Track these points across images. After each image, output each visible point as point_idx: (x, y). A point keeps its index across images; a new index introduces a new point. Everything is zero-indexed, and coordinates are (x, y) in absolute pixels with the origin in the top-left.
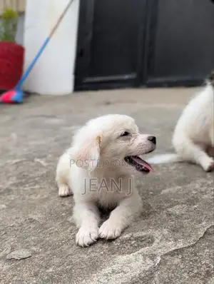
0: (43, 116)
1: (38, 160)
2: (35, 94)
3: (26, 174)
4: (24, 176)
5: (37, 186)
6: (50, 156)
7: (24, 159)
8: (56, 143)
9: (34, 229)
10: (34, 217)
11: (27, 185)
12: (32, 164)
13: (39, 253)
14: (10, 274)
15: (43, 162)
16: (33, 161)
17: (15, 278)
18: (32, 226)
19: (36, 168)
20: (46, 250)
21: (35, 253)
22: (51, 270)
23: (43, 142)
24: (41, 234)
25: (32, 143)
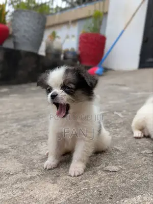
0: (116, 85)
1: (117, 113)
2: (111, 70)
3: (109, 121)
4: (108, 122)
5: (118, 130)
6: (124, 111)
7: (107, 112)
8: (128, 103)
9: (119, 155)
10: (118, 148)
11: (111, 128)
12: (113, 115)
13: (124, 170)
14: (107, 178)
15: (120, 115)
16: (113, 114)
17: (111, 181)
18: (118, 153)
19: (116, 118)
20: (129, 169)
21: (122, 169)
22: (133, 180)
23: (118, 102)
24: (124, 159)
25: (111, 102)
